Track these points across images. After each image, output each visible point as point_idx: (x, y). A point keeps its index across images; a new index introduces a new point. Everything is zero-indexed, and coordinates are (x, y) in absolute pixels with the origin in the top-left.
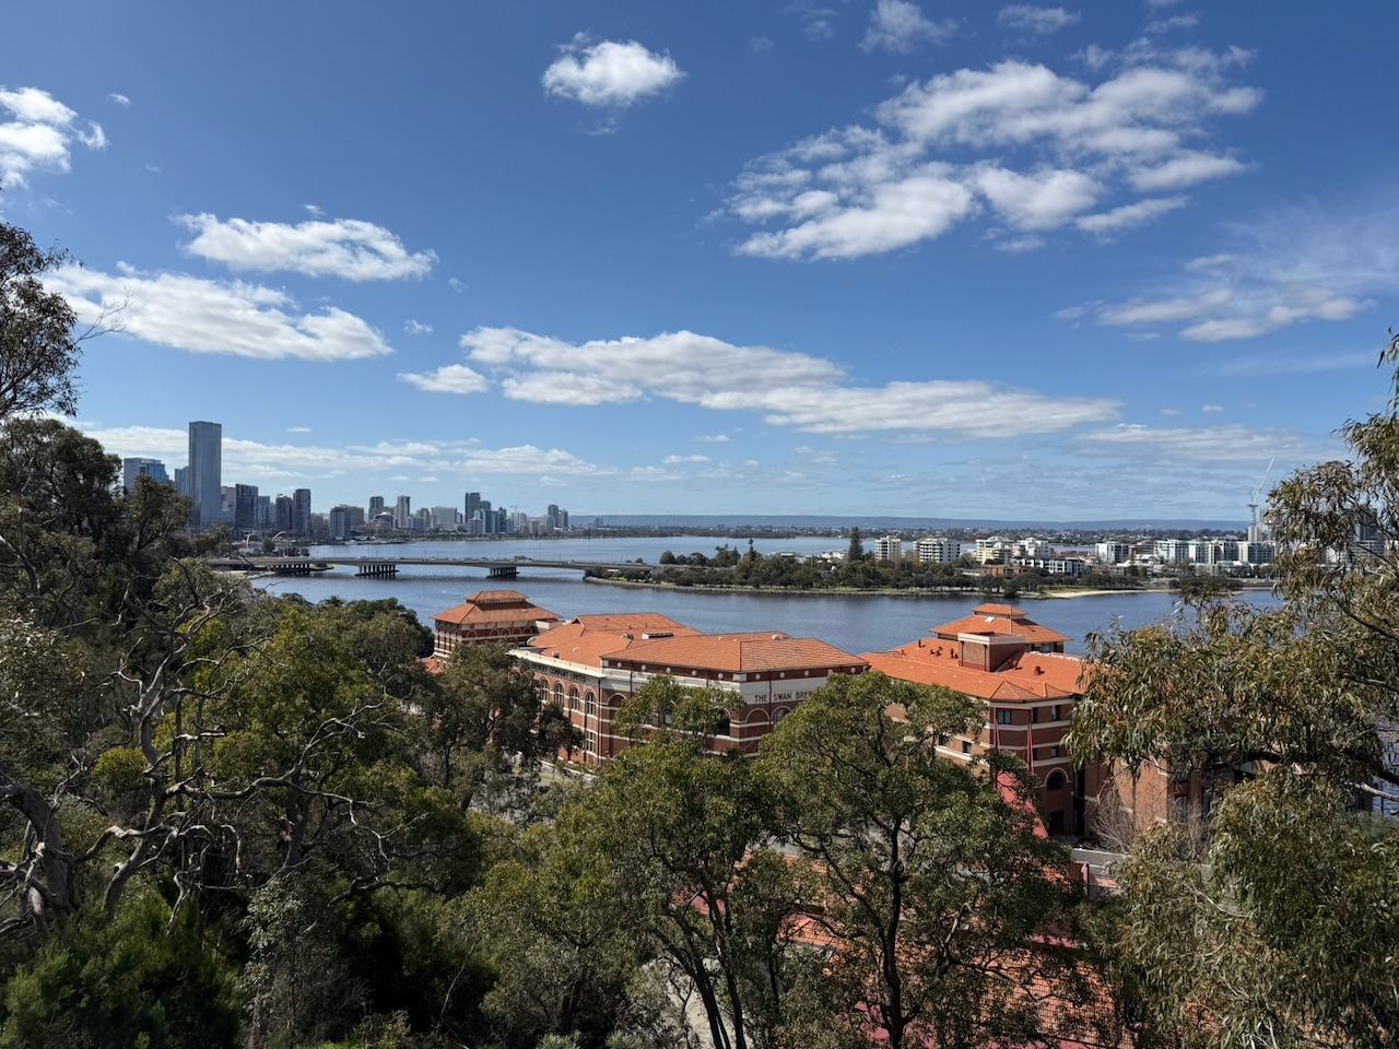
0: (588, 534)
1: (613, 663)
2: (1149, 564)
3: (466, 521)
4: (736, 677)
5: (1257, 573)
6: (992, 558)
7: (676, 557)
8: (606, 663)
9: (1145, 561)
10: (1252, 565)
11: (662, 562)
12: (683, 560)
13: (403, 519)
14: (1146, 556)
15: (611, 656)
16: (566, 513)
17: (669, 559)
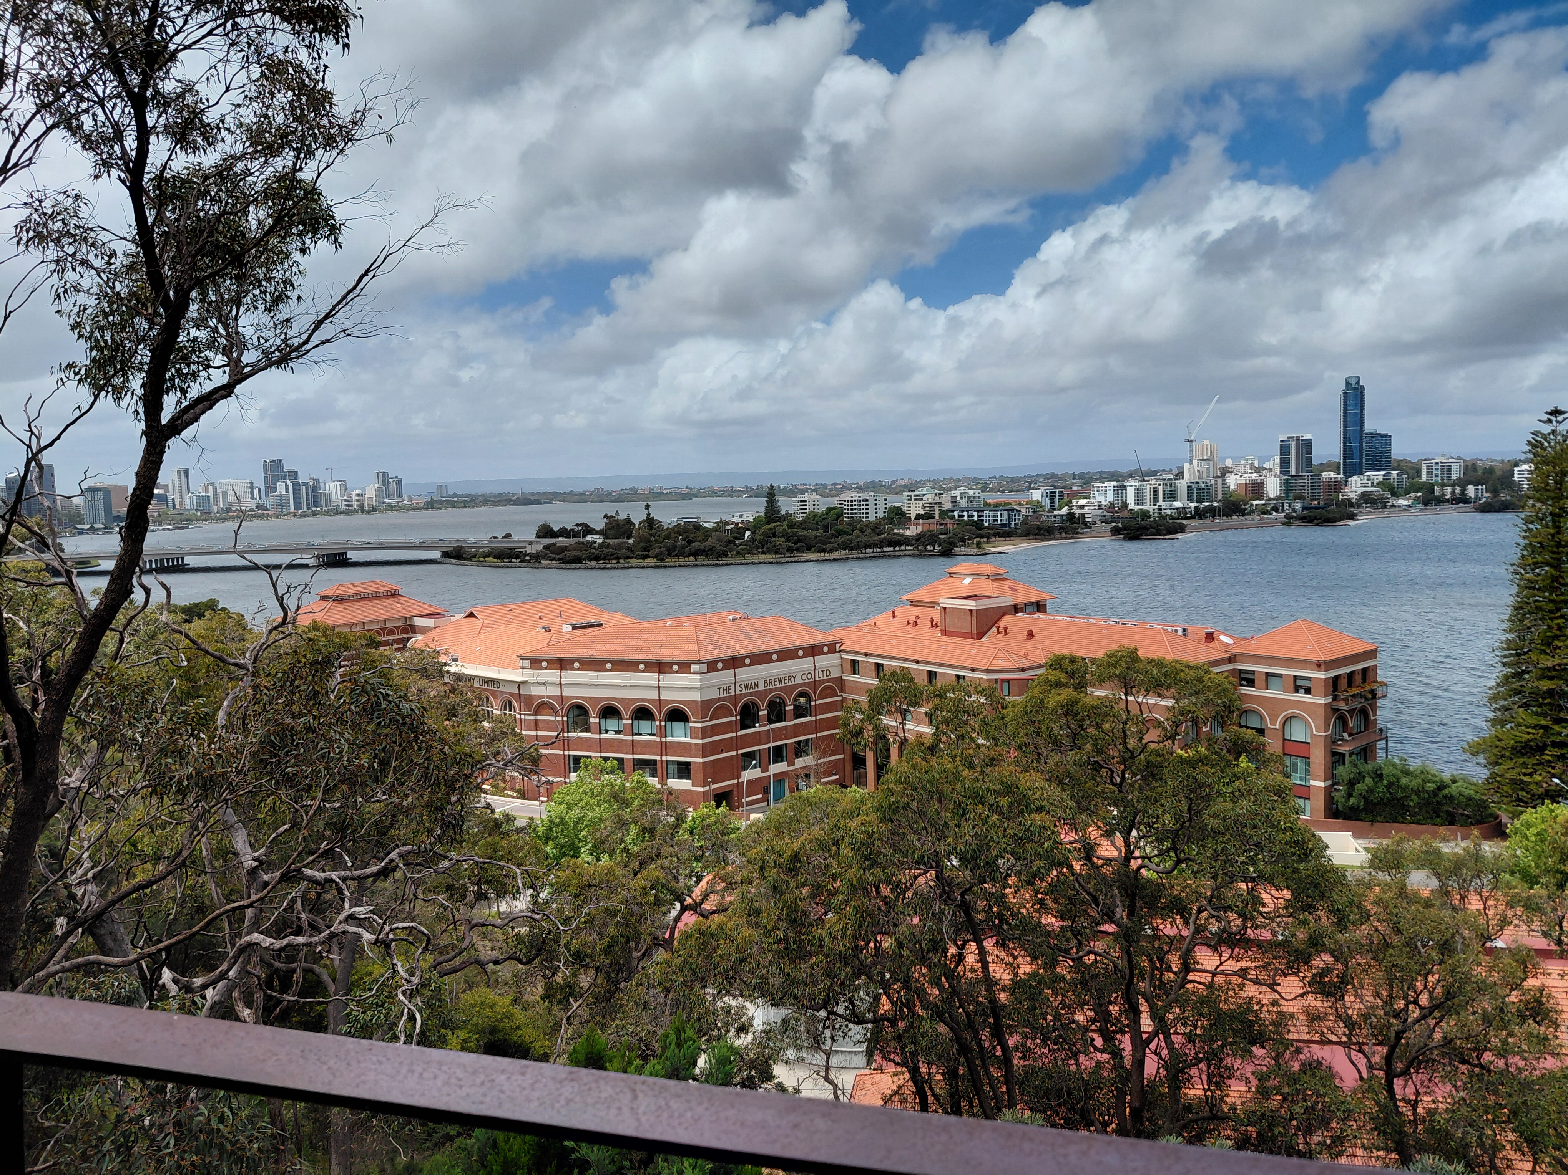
0: (430, 505)
1: (536, 663)
2: (1085, 510)
3: (267, 495)
4: (694, 668)
5: (1199, 514)
6: (922, 512)
7: (556, 529)
8: (527, 663)
9: (1082, 507)
10: (1193, 505)
11: (538, 536)
12: (564, 533)
13: (181, 498)
14: (1083, 502)
15: (532, 655)
16: (399, 482)
17: (545, 532)
